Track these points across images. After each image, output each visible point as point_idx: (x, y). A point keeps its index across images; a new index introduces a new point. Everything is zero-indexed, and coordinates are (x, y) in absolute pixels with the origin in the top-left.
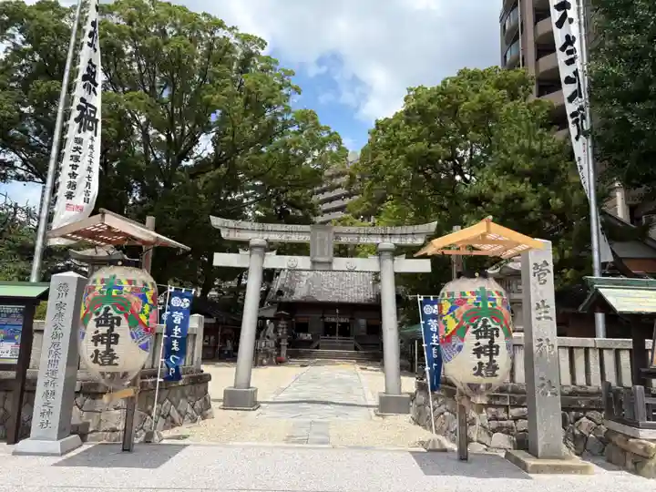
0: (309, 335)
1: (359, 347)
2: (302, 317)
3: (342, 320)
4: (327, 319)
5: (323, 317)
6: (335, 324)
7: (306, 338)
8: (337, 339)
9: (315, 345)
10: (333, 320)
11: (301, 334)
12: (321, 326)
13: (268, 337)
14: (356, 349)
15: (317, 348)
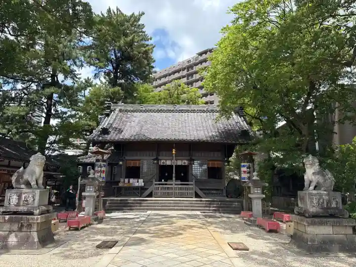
0: (141, 181)
1: (200, 192)
2: (132, 160)
3: (179, 163)
4: (162, 162)
5: (157, 159)
6: (171, 166)
7: (137, 184)
8: (174, 183)
9: (147, 192)
10: (168, 163)
11: (132, 180)
12: (155, 171)
13: (28, 184)
14: (197, 196)
15: (150, 195)
